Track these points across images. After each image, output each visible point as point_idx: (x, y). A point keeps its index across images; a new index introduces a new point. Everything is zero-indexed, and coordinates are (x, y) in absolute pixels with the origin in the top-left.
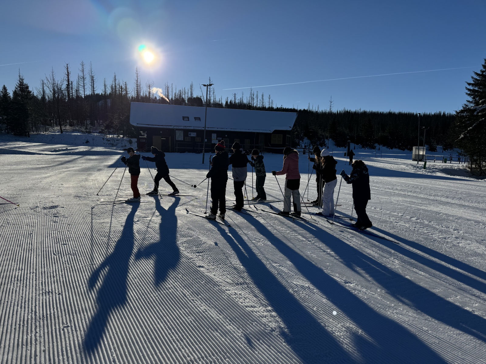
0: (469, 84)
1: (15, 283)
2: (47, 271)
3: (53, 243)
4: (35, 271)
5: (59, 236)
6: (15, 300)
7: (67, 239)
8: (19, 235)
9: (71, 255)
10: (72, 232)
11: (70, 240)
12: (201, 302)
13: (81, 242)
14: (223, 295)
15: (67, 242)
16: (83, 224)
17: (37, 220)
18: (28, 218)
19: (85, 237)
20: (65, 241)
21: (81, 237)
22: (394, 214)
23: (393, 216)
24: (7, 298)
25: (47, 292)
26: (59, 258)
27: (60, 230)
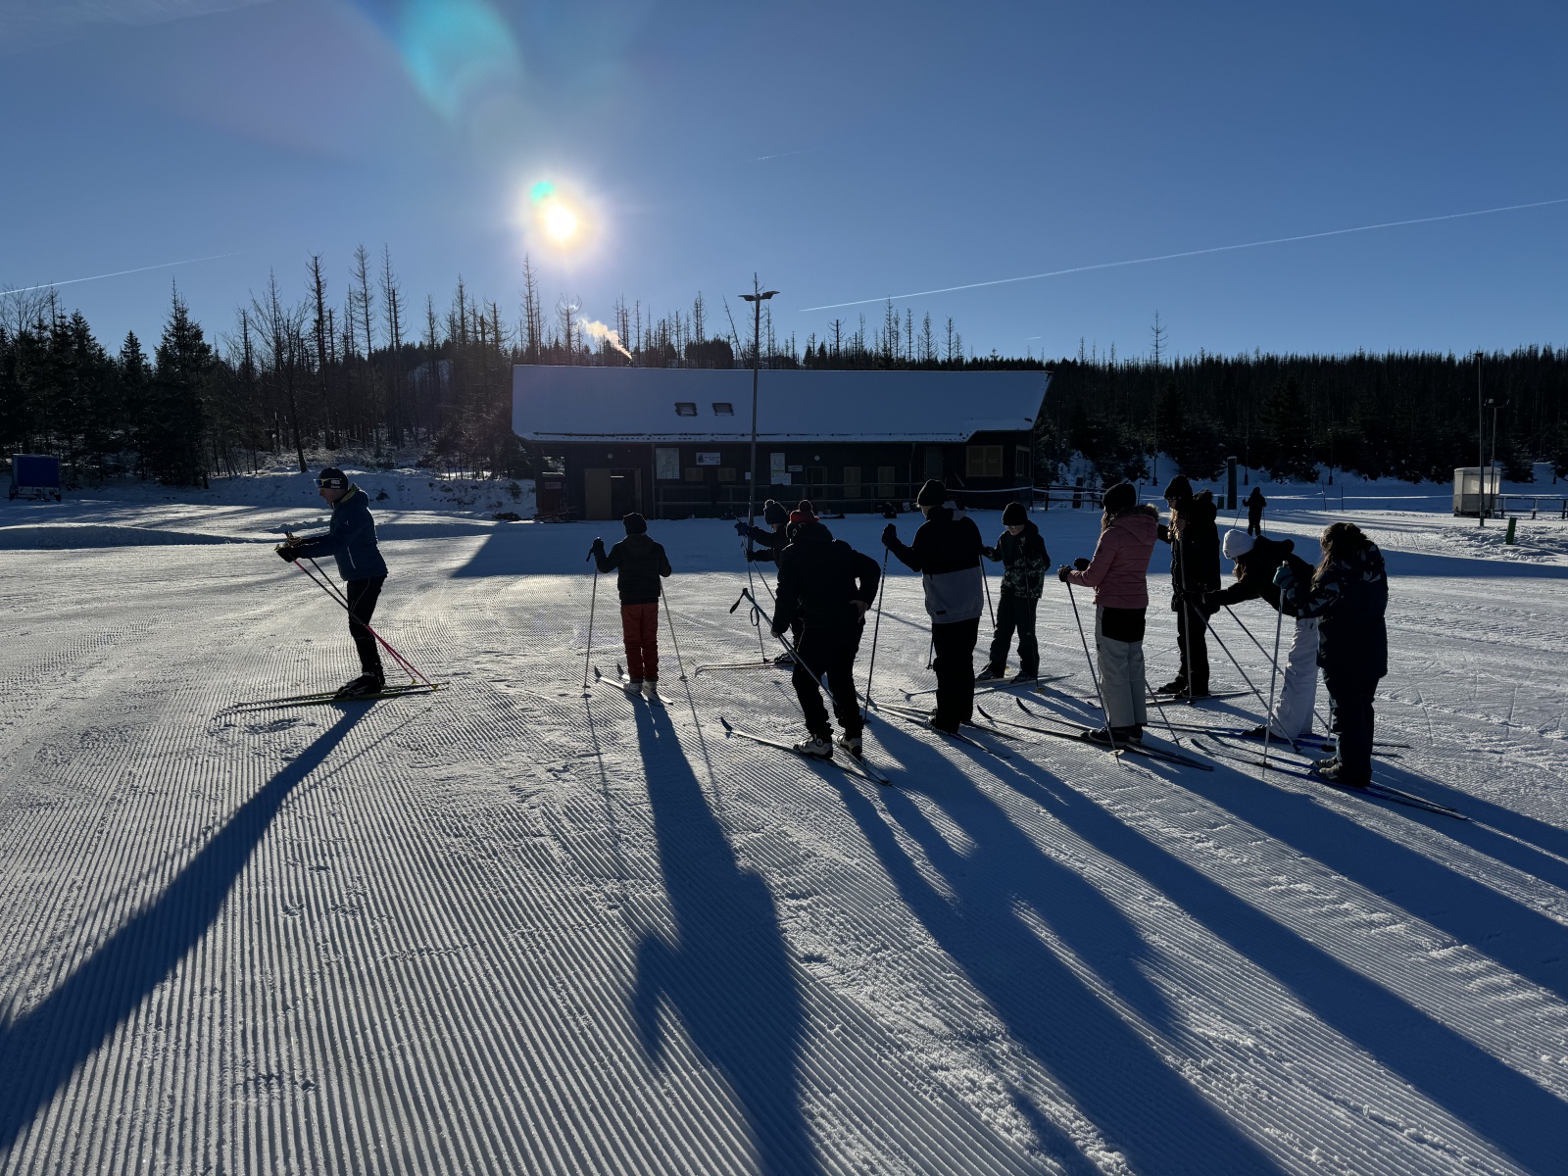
1: (150, 1037)
2: (262, 982)
3: (283, 863)
4: (218, 985)
5: (302, 834)
6: (146, 1113)
7: (328, 845)
8: (167, 836)
9: (344, 911)
10: (346, 817)
11: (340, 850)
12: (843, 1124)
13: (377, 859)
14: (926, 1092)
15: (327, 858)
16: (381, 788)
17: (227, 775)
18: (199, 767)
19: (391, 838)
20: (324, 855)
21: (376, 836)
22: (1472, 717)
23: (1474, 727)
24: (117, 1106)
25: (264, 1077)
26: (303, 925)
27: (305, 814)
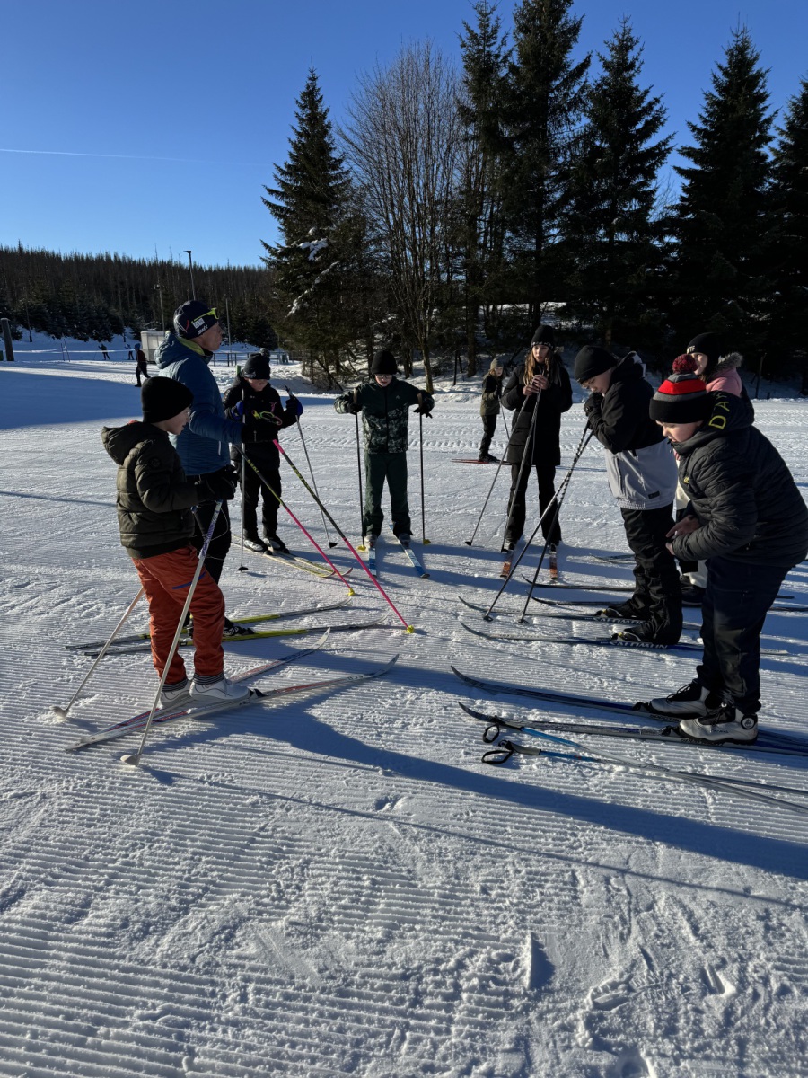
0: (271, 192)
